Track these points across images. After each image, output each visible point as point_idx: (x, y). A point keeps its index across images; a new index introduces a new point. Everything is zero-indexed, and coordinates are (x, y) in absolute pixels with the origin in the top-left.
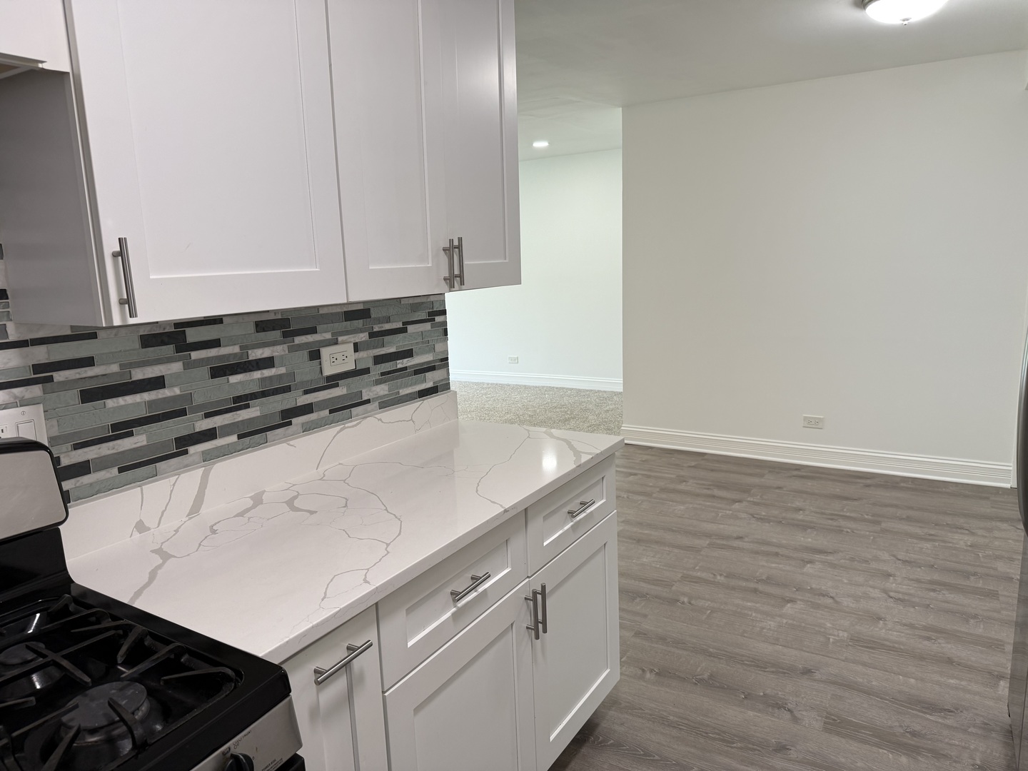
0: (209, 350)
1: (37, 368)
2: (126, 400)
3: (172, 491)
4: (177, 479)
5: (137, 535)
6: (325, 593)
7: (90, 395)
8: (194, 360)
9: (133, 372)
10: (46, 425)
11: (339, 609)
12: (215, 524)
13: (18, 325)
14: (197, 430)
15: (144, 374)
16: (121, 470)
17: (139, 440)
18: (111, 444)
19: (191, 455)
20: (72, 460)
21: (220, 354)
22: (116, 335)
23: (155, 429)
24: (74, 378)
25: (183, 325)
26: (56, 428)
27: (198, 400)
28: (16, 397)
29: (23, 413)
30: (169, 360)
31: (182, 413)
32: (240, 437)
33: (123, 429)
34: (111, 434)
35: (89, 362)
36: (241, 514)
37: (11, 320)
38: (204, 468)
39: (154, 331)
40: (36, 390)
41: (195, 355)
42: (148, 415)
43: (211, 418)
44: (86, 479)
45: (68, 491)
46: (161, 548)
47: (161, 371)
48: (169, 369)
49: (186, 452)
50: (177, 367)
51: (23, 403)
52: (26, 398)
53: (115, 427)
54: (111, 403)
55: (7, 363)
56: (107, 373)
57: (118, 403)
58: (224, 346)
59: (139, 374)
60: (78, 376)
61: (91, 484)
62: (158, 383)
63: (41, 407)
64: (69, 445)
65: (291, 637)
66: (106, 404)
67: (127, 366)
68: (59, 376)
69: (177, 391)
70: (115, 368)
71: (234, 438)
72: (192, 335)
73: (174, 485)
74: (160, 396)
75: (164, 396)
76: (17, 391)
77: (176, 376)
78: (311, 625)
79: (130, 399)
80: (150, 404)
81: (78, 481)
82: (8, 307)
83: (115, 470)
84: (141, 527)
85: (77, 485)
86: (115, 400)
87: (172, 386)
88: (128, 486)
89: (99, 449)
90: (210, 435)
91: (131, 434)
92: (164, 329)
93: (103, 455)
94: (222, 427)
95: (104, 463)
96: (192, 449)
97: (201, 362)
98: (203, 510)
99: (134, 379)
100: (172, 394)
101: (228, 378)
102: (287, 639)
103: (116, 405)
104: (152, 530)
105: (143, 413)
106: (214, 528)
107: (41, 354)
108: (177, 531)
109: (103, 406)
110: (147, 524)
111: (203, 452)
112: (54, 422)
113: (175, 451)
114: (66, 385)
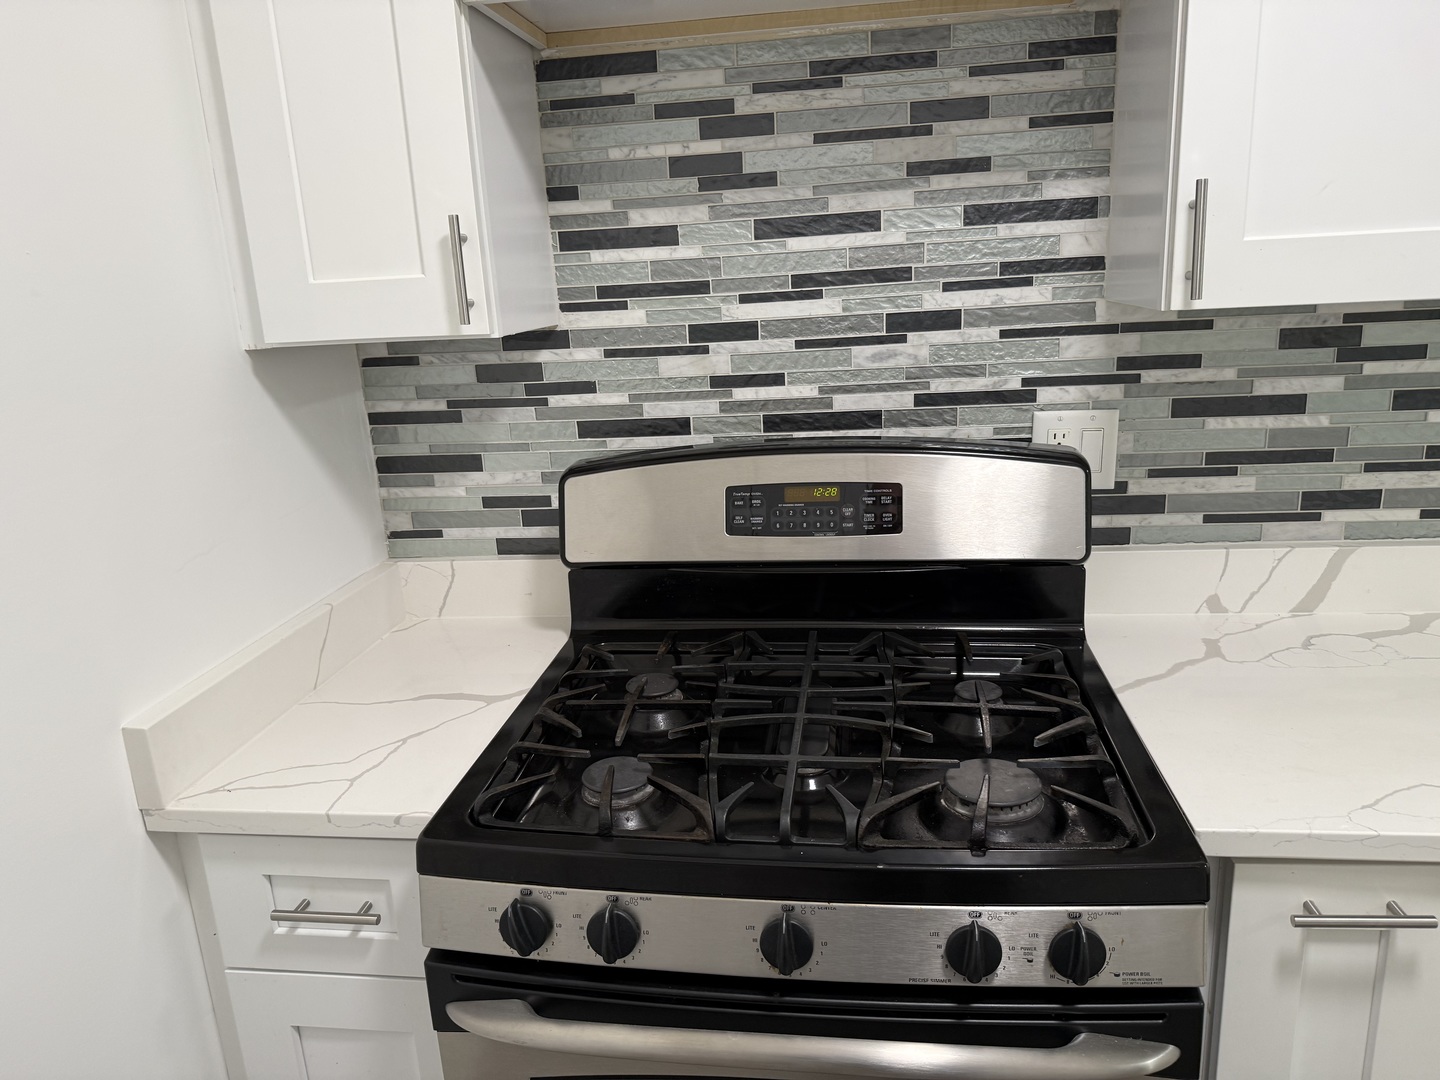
0: (1400, 362)
1: (1124, 362)
2: (1235, 423)
3: (1274, 568)
4: (1287, 553)
5: (1205, 613)
6: (1377, 802)
7: (1186, 408)
8: (1369, 376)
9: (1257, 383)
10: (1119, 437)
11: (1376, 833)
12: (1316, 636)
13: (1110, 305)
14: (1346, 487)
15: (1274, 388)
16: (1208, 519)
17: (1244, 482)
18: (1201, 480)
19: (1325, 524)
20: (1142, 490)
21: (1421, 370)
22: (1241, 326)
23: (1274, 472)
24: (1168, 381)
25: (1359, 318)
26: (1130, 445)
27: (1357, 440)
28: (1089, 397)
29: (1093, 418)
30: (1322, 371)
31: (1326, 456)
32: (1424, 514)
33: (1223, 463)
34: (1204, 466)
35: (1193, 361)
36: (1370, 636)
37: (1103, 297)
38: (1338, 548)
39: (1306, 323)
40: (1116, 391)
41: (1371, 368)
42: (1267, 449)
43: (1376, 474)
44: (1156, 519)
45: (1130, 528)
46: (1218, 641)
47: (1303, 386)
48: (1318, 386)
49: (1318, 517)
50: (1333, 383)
51: (1098, 405)
52: (1101, 399)
53: (1212, 457)
54: (1213, 423)
55: (1087, 352)
56: (1217, 379)
57: (1223, 424)
58: (1431, 359)
59: (1264, 388)
60: (1174, 380)
61: (1162, 527)
62: (1295, 404)
63: (1116, 414)
64: (1143, 470)
65: (1262, 830)
66: (1206, 424)
67: (1249, 374)
68: (1149, 376)
69: (1324, 421)
70: (1230, 374)
71: (1414, 514)
72: (1374, 335)
73: (1280, 560)
74: (1293, 425)
75: (1300, 426)
76: (1092, 389)
77: (1330, 397)
78: (1308, 832)
79: (1242, 422)
80: (1274, 434)
81: (1146, 519)
82: (1103, 281)
83: (1199, 518)
84: (1214, 604)
85: (1143, 524)
86: (1220, 419)
87: (1315, 413)
88: (1213, 544)
89: (1183, 483)
90: (1368, 499)
91: (1233, 472)
92: (1325, 322)
93: (1186, 492)
94: (1393, 492)
95: (1185, 504)
96: (1328, 515)
97: (1382, 381)
98: (1322, 611)
99: (1255, 394)
100: (1314, 424)
101: (1426, 413)
102: (1254, 830)
103: (1220, 427)
104: (1231, 614)
105: (1260, 445)
106: (1312, 641)
107: (1131, 345)
108: (1258, 626)
109: (1201, 426)
110: (1224, 603)
111: (1348, 525)
112: (1130, 436)
113: (1299, 511)
114: (1156, 389)
